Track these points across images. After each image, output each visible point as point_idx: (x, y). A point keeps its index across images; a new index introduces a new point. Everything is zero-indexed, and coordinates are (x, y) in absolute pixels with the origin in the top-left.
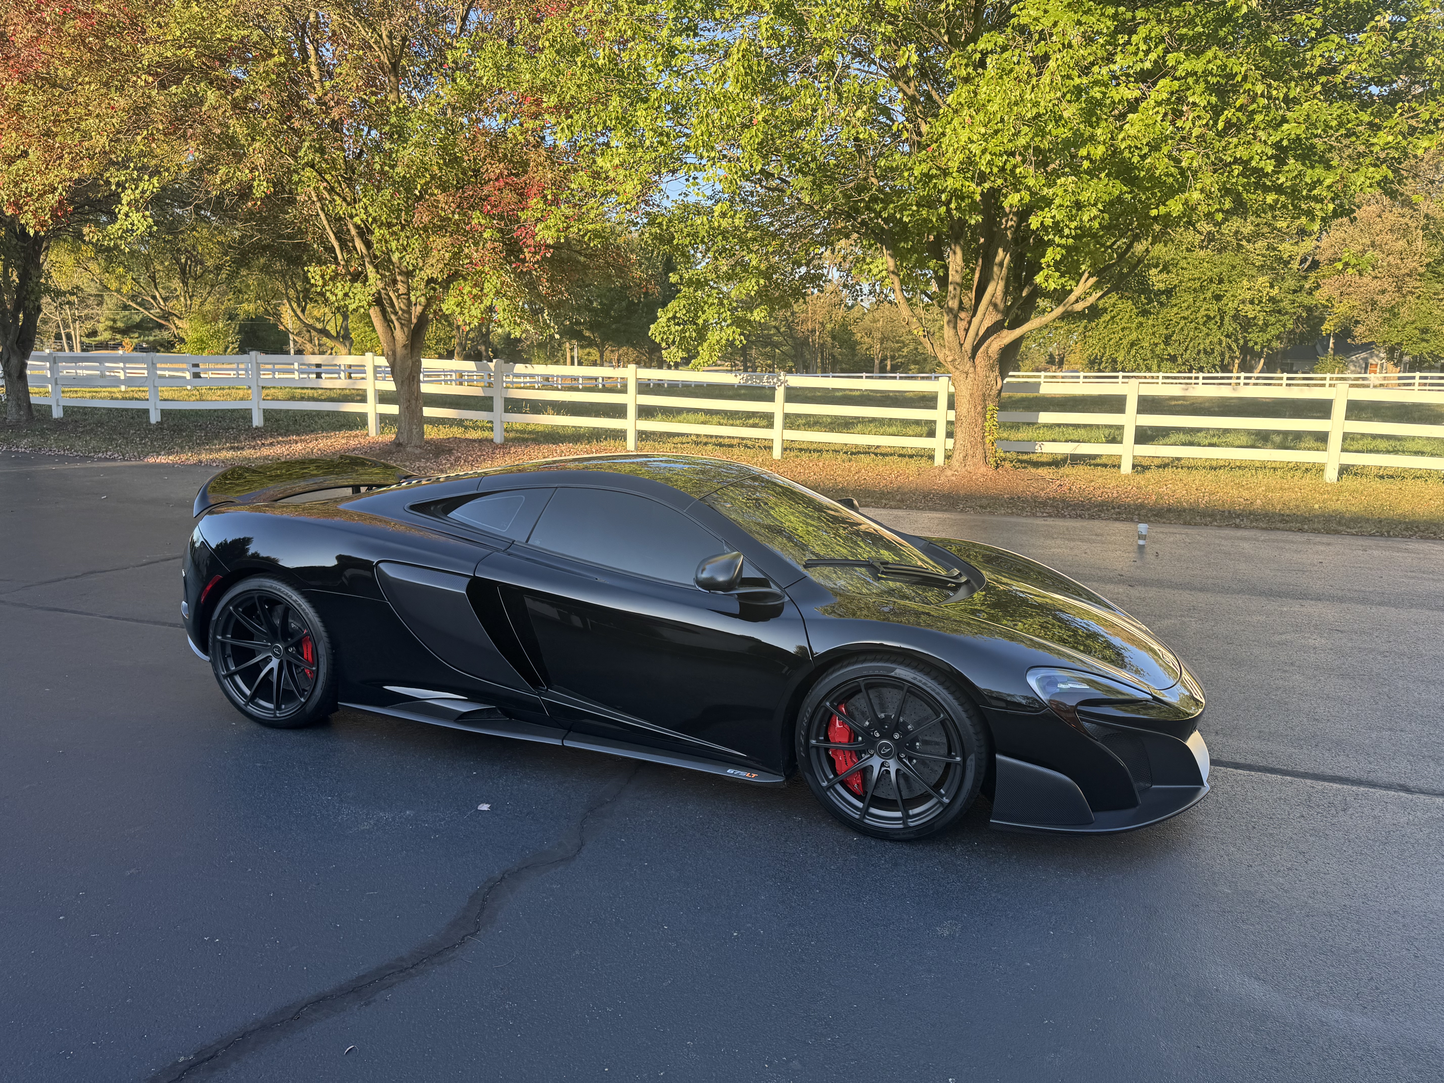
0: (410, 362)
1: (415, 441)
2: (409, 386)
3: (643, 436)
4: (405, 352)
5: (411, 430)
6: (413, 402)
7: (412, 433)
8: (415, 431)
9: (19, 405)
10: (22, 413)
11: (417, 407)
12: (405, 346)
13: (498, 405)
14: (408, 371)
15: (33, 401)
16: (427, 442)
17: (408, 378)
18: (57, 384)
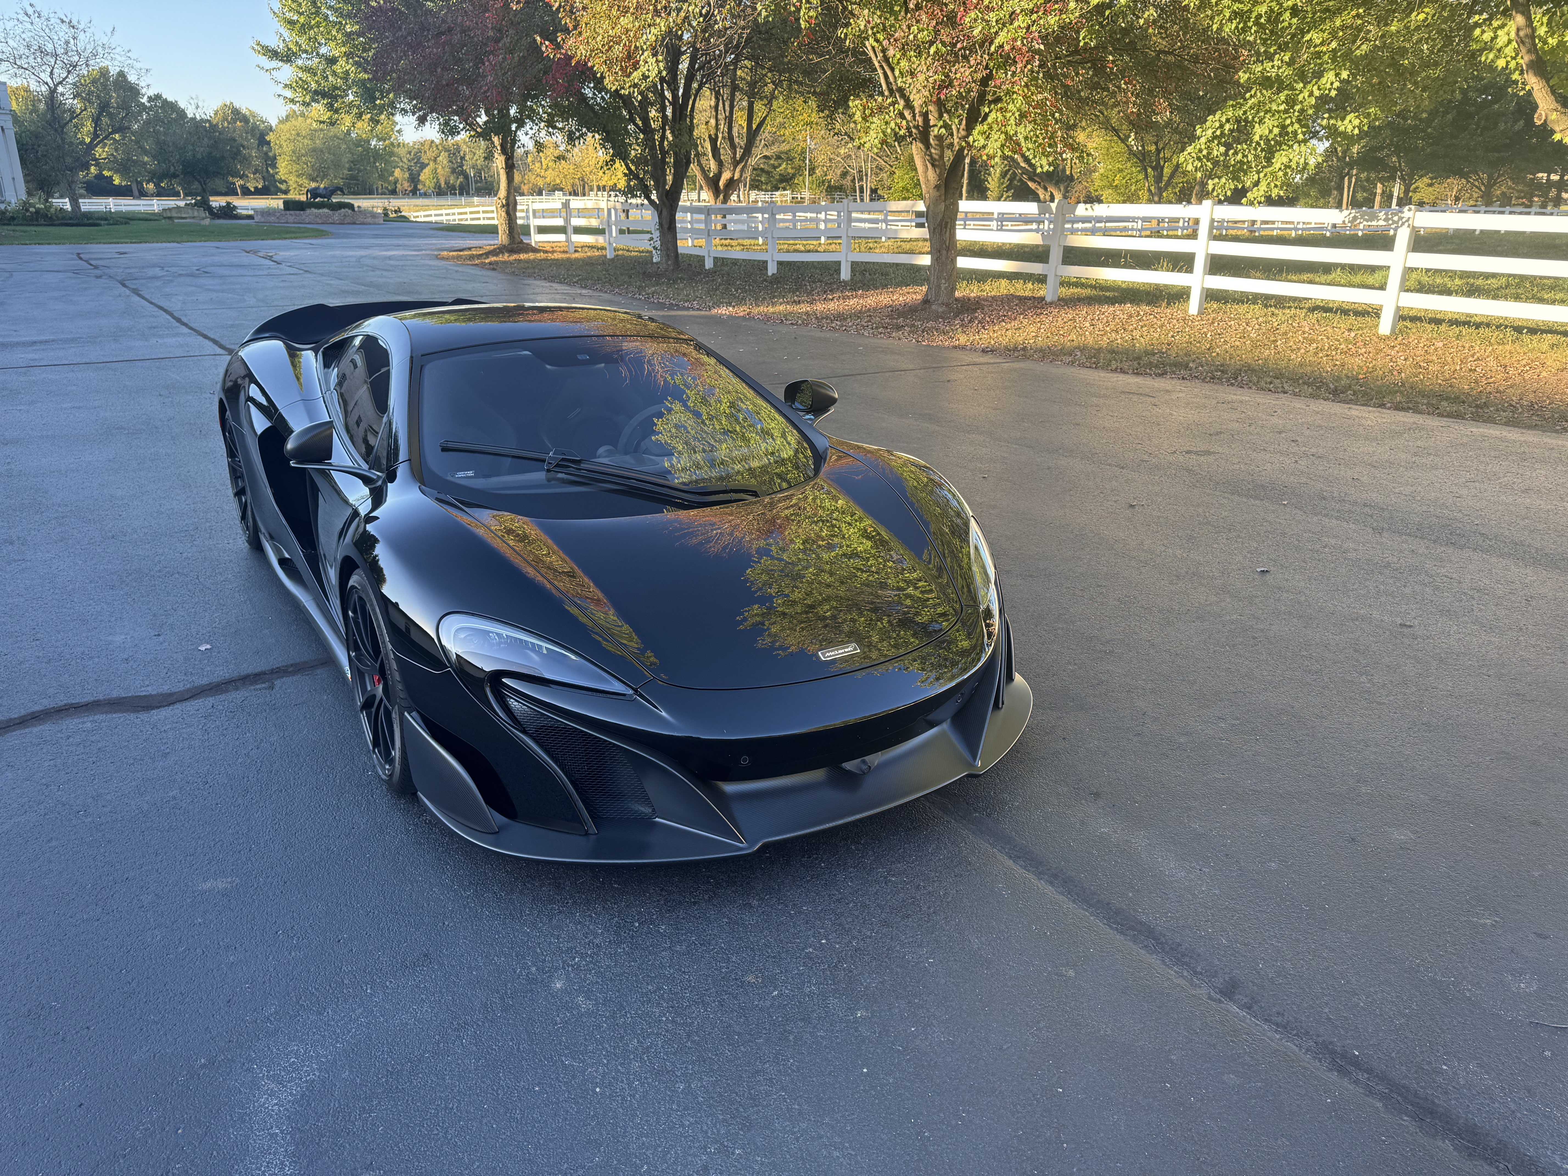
0: (942, 207)
1: (945, 298)
2: (940, 233)
3: (1211, 296)
4: (938, 194)
5: (939, 286)
6: (944, 252)
7: (940, 288)
8: (943, 287)
9: (668, 255)
10: (670, 263)
11: (947, 258)
12: (937, 187)
13: (1055, 255)
14: (941, 216)
15: (680, 251)
16: (956, 300)
17: (940, 225)
18: (709, 235)
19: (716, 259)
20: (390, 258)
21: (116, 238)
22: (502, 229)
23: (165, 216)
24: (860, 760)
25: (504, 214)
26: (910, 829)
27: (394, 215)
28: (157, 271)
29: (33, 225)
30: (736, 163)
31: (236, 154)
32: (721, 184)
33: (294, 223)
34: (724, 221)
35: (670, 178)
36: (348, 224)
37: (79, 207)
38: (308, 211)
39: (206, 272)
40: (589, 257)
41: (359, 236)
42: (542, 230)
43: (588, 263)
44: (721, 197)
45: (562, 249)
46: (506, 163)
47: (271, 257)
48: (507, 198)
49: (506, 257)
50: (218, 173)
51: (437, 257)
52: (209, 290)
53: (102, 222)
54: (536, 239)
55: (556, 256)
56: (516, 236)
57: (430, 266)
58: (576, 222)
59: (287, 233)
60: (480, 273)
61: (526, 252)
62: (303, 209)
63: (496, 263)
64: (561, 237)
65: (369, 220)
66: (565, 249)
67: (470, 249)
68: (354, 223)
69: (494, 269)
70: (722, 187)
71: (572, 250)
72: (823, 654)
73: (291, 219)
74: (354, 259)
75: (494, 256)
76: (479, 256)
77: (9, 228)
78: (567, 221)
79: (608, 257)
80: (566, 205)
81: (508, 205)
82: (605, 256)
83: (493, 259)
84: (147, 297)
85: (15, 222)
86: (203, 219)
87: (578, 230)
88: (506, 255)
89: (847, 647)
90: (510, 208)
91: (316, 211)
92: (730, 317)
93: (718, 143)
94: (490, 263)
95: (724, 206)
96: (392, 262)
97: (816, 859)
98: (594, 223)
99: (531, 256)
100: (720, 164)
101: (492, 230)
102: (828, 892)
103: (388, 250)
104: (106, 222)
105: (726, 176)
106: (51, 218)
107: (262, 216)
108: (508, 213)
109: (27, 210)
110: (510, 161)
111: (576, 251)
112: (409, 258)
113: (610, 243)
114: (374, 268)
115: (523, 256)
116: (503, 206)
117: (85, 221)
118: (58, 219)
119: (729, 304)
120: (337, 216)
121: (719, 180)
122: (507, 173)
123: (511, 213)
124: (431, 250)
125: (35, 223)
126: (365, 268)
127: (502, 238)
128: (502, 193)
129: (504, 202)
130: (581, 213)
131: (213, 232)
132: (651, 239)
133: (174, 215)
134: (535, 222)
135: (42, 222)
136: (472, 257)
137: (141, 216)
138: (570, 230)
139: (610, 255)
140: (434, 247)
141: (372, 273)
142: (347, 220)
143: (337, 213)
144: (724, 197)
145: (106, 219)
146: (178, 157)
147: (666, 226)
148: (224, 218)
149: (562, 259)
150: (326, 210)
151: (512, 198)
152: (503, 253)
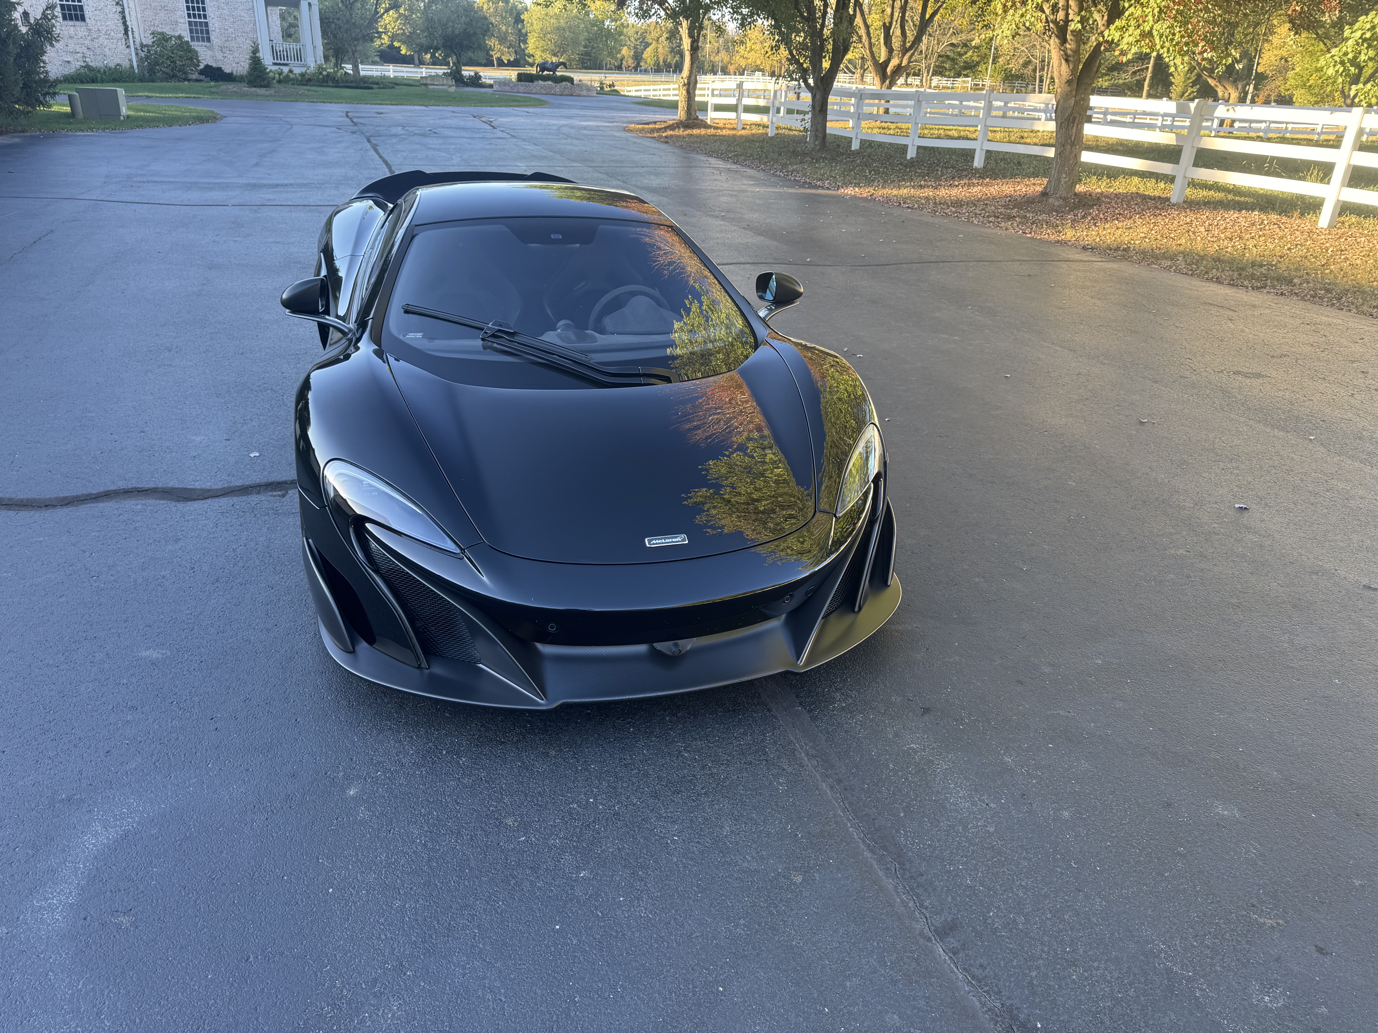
0: (1072, 101)
1: (1062, 192)
2: (1067, 129)
3: (1345, 209)
4: (1069, 89)
5: (1059, 180)
6: (1069, 147)
7: (1060, 182)
8: (1064, 180)
9: (816, 136)
10: (817, 143)
11: (1075, 150)
12: (1069, 82)
13: (1187, 156)
14: (1069, 111)
15: (828, 132)
16: (1075, 194)
17: (1067, 120)
18: (859, 118)
19: (863, 142)
20: (585, 128)
21: (381, 100)
22: (682, 105)
23: (422, 83)
24: (673, 642)
25: (684, 92)
26: (729, 711)
27: (609, 89)
28: (399, 130)
29: (324, 86)
30: (904, 50)
31: (486, 31)
32: (889, 70)
33: (524, 93)
34: (887, 105)
35: (826, 64)
36: (567, 95)
37: (359, 73)
38: (536, 83)
39: (435, 133)
40: (753, 135)
41: (570, 107)
42: (718, 108)
43: (750, 140)
44: (887, 82)
45: (731, 127)
46: (692, 46)
47: (491, 122)
48: (689, 78)
49: (681, 132)
50: (471, 47)
51: (625, 130)
52: (430, 148)
53: (375, 86)
54: (712, 116)
55: (725, 132)
56: (693, 113)
57: (615, 136)
58: (746, 101)
59: (513, 101)
60: (653, 145)
61: (699, 128)
62: (532, 81)
63: (672, 136)
64: (732, 115)
65: (584, 93)
66: (735, 126)
67: (655, 123)
68: (572, 95)
69: (667, 142)
70: (889, 73)
71: (740, 127)
72: (650, 541)
73: (522, 89)
74: (556, 128)
75: (671, 130)
76: (659, 130)
77: (306, 88)
78: (739, 100)
79: (769, 135)
80: (740, 86)
81: (689, 84)
82: (767, 134)
83: (670, 133)
84: (381, 152)
85: (311, 83)
86: (450, 86)
87: (748, 109)
88: (682, 129)
89: (676, 537)
90: (690, 87)
91: (542, 83)
92: (854, 198)
93: (891, 31)
94: (666, 137)
95: (888, 91)
96: (585, 132)
97: (629, 723)
98: (762, 103)
99: (703, 131)
100: (891, 51)
101: (673, 106)
102: (622, 756)
103: (587, 121)
104: (377, 86)
105: (894, 62)
106: (337, 81)
107: (500, 85)
108: (688, 92)
109: (321, 73)
110: (695, 44)
111: (743, 129)
112: (601, 128)
113: (772, 122)
114: (568, 136)
115: (696, 132)
116: (685, 85)
117: (362, 84)
118: (343, 82)
119: (857, 185)
120: (558, 88)
121: (887, 66)
122: (692, 55)
123: (691, 91)
124: (623, 122)
125: (325, 84)
126: (561, 136)
127: (681, 114)
128: (686, 72)
129: (686, 81)
130: (753, 93)
131: (455, 98)
132: (803, 120)
133: (429, 82)
134: (712, 101)
135: (331, 84)
136: (652, 131)
137: (406, 82)
138: (740, 109)
139: (771, 132)
140: (626, 120)
141: (564, 141)
142: (566, 92)
143: (558, 85)
144: (890, 83)
145: (377, 84)
146: (440, 32)
147: (818, 109)
148: (472, 86)
149: (729, 136)
150: (550, 83)
151: (693, 78)
152: (679, 128)
